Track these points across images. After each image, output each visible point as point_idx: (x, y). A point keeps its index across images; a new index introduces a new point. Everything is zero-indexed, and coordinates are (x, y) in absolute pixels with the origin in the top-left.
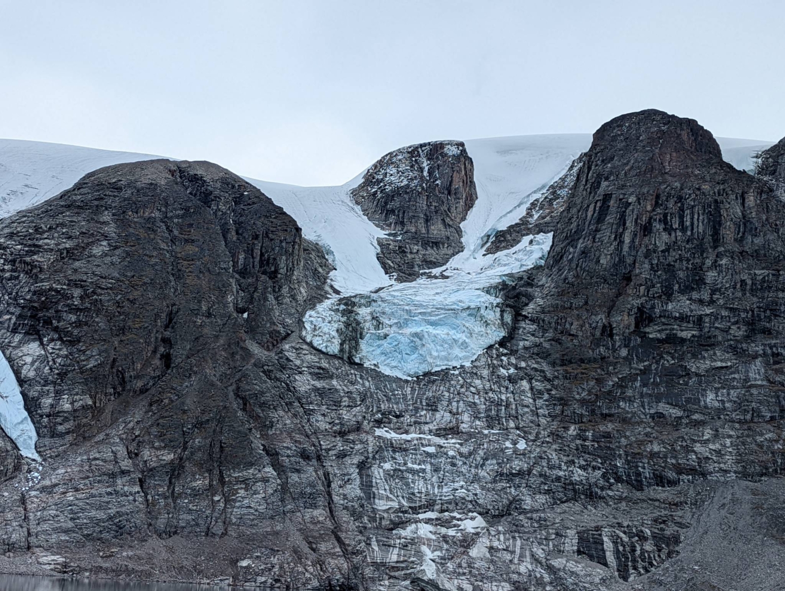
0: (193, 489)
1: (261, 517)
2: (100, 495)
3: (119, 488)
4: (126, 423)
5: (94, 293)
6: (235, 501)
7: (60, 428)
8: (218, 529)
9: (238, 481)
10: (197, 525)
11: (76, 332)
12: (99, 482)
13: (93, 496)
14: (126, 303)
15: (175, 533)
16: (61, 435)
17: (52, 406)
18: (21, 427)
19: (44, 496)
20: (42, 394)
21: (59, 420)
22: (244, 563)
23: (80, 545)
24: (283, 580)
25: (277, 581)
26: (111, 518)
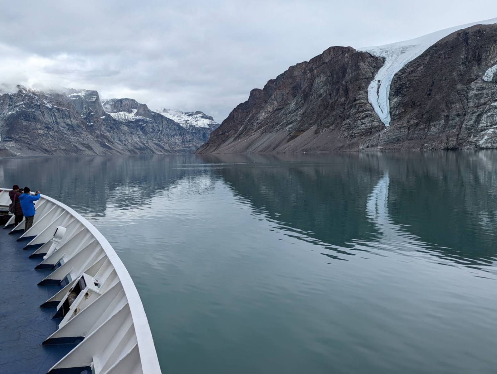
0: (420, 128)
1: (436, 133)
2: (396, 133)
3: (401, 131)
4: (410, 114)
5: (412, 82)
6: (430, 130)
7: (395, 118)
8: (423, 138)
9: (433, 125)
10: (418, 137)
11: (405, 93)
12: (397, 130)
13: (394, 133)
14: (420, 83)
15: (413, 139)
16: (395, 120)
17: (394, 113)
18: (385, 119)
19: (384, 134)
20: (393, 111)
21: (395, 116)
22: (425, 145)
23: (388, 144)
24: (434, 148)
25: (433, 148)
26: (396, 138)
